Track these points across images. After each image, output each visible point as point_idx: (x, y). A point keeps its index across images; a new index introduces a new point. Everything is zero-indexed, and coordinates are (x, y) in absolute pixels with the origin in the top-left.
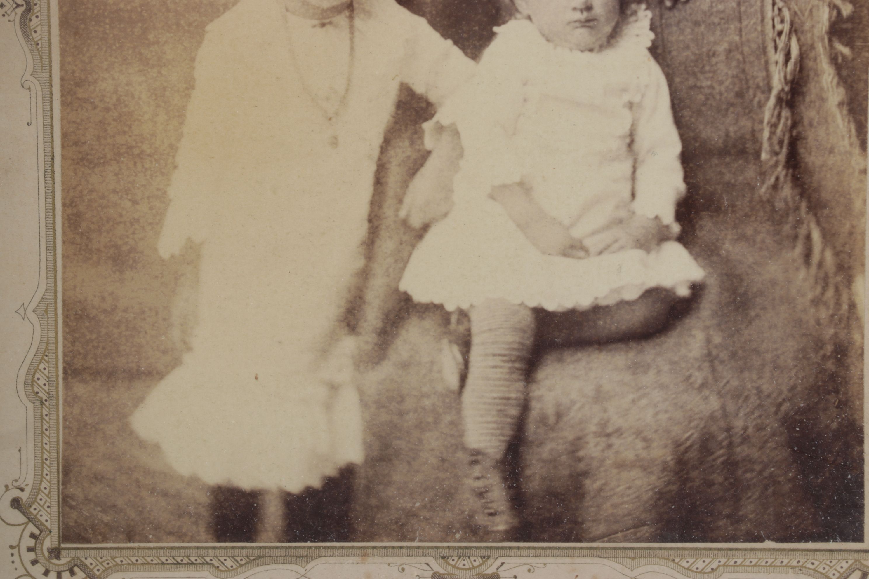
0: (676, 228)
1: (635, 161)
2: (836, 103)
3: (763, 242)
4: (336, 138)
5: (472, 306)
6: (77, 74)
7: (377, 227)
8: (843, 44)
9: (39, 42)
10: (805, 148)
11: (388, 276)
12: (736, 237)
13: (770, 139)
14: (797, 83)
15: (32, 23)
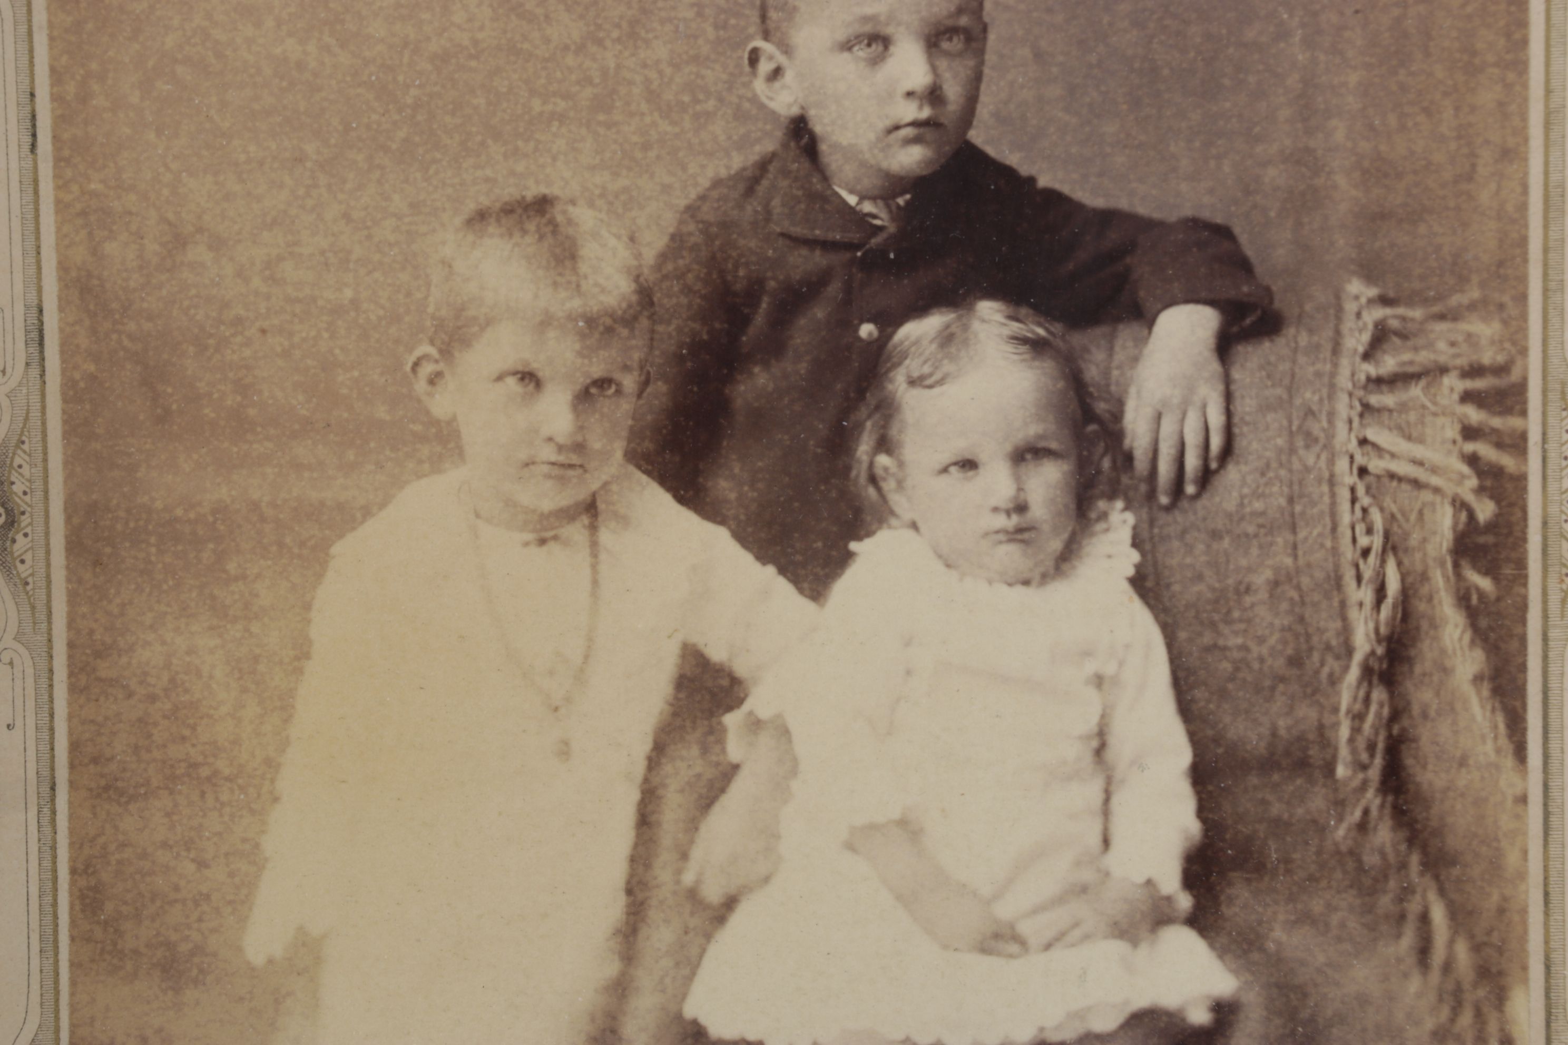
0: (1185, 902)
1: (1109, 781)
2: (1470, 676)
3: (1342, 925)
4: (566, 743)
6: (97, 636)
7: (642, 903)
8: (1479, 572)
9: (30, 580)
10: (1415, 758)
11: (663, 991)
12: (1293, 918)
13: (1351, 740)
14: (1399, 641)
15: (16, 547)
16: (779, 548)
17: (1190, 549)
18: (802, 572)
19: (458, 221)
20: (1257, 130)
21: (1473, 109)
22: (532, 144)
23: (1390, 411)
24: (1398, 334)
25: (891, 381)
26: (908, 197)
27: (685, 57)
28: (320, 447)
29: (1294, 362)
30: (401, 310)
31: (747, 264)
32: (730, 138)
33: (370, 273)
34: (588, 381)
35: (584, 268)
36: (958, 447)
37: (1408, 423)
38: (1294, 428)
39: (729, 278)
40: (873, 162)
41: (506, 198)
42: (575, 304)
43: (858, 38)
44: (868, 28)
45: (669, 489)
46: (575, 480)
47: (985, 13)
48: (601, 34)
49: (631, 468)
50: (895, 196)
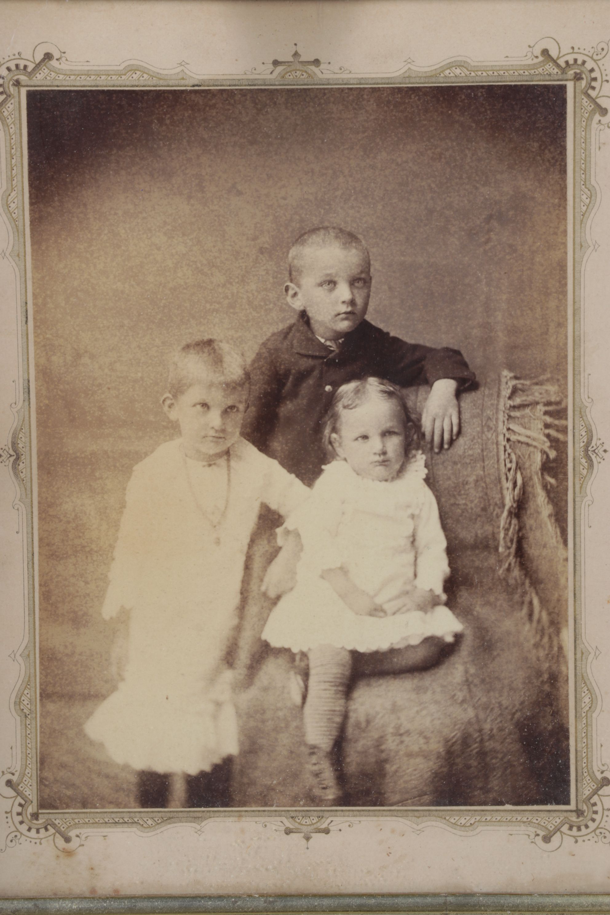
0: (444, 597)
1: (416, 553)
2: (547, 515)
3: (501, 606)
4: (219, 539)
5: (309, 649)
6: (49, 500)
7: (246, 598)
8: (550, 477)
9: (25, 479)
10: (528, 544)
11: (254, 630)
12: (483, 603)
13: (504, 538)
14: (522, 502)
15: (20, 467)
16: (296, 468)
17: (446, 468)
18: (305, 476)
19: (180, 348)
20: (470, 315)
21: (547, 308)
22: (206, 320)
23: (518, 418)
24: (521, 390)
25: (337, 407)
26: (343, 339)
27: (262, 289)
28: (129, 430)
29: (483, 400)
30: (159, 381)
31: (284, 364)
32: (278, 318)
33: (147, 367)
34: (227, 407)
35: (225, 365)
36: (361, 431)
37: (525, 422)
38: (484, 424)
39: (278, 369)
40: (330, 327)
41: (197, 340)
42: (222, 378)
43: (325, 282)
44: (328, 278)
45: (256, 446)
46: (222, 443)
47: (371, 273)
48: (231, 280)
49: (242, 439)
50: (338, 339)
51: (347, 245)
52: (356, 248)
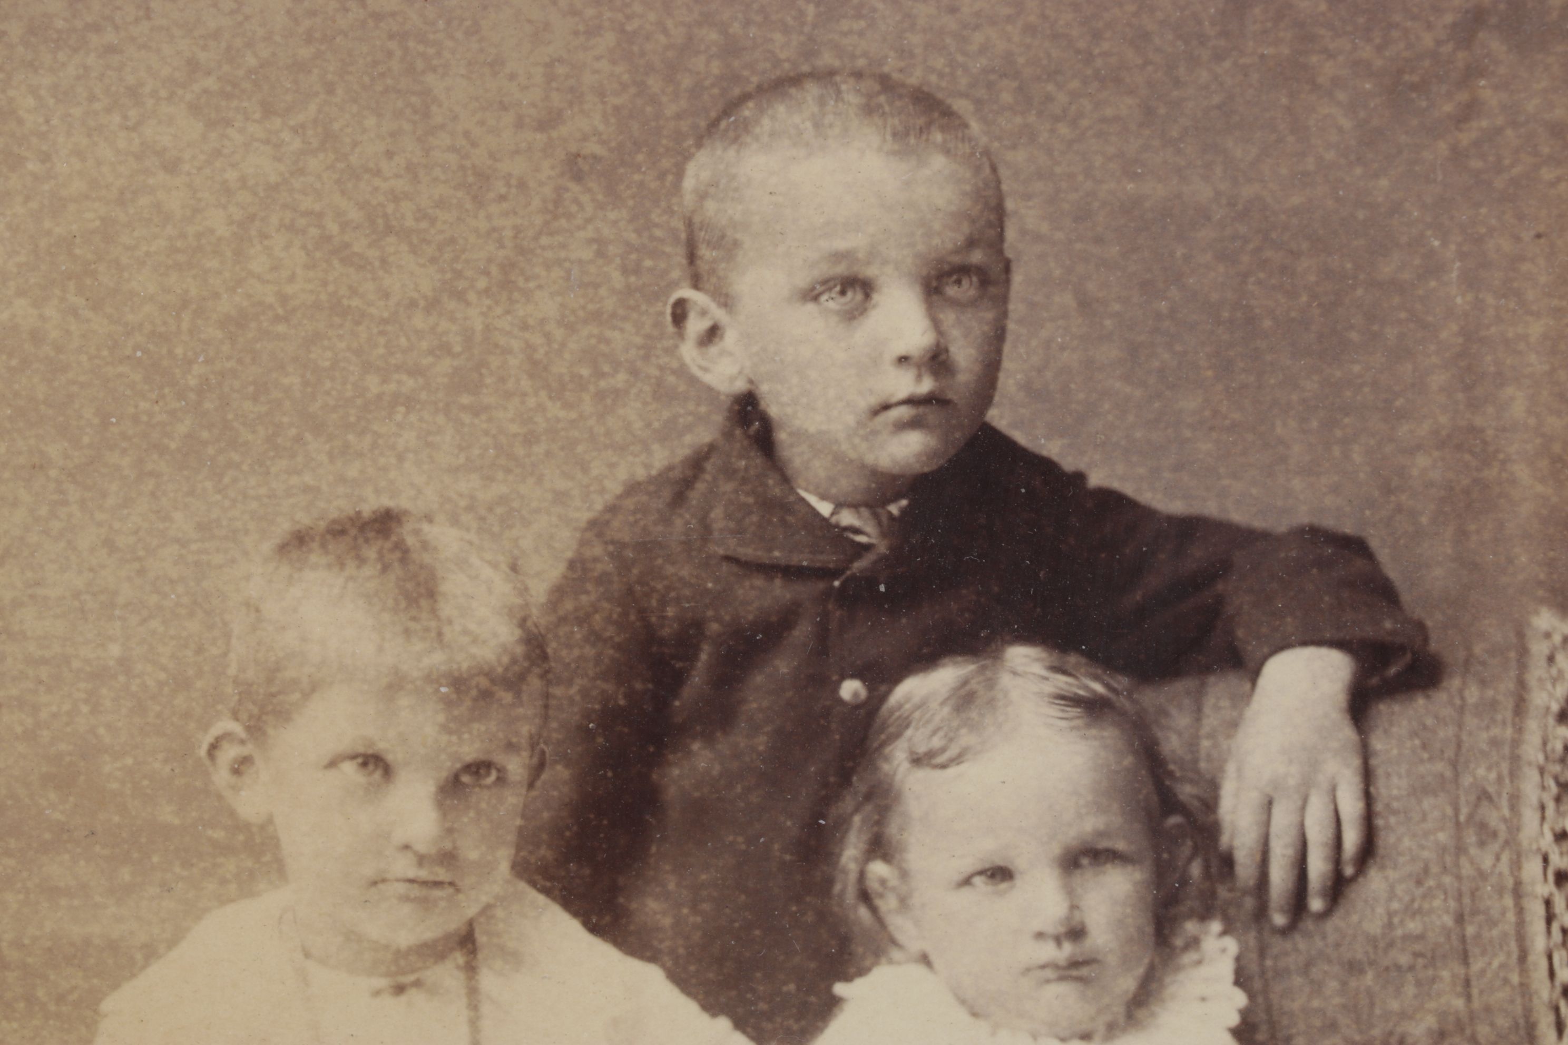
16: (733, 993)
17: (1317, 987)
18: (768, 1026)
19: (267, 547)
20: (1399, 402)
22: (368, 439)
25: (887, 759)
26: (904, 502)
27: (581, 313)
28: (82, 863)
29: (1460, 726)
30: (191, 672)
31: (678, 600)
32: (648, 425)
33: (144, 621)
34: (458, 766)
35: (446, 609)
36: (984, 851)
38: (1462, 818)
39: (653, 619)
40: (852, 455)
41: (334, 514)
42: (437, 659)
43: (827, 283)
44: (841, 269)
45: (576, 914)
46: (442, 904)
47: (1006, 245)
48: (461, 285)
49: (522, 886)
50: (886, 501)
51: (912, 141)
52: (947, 152)
